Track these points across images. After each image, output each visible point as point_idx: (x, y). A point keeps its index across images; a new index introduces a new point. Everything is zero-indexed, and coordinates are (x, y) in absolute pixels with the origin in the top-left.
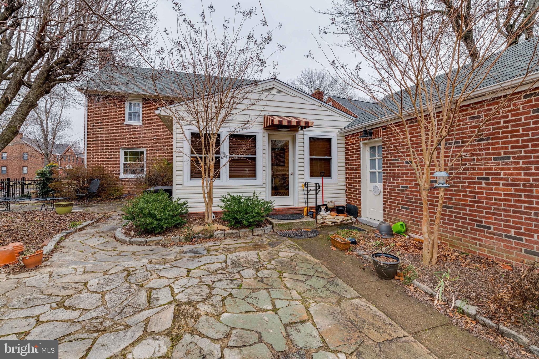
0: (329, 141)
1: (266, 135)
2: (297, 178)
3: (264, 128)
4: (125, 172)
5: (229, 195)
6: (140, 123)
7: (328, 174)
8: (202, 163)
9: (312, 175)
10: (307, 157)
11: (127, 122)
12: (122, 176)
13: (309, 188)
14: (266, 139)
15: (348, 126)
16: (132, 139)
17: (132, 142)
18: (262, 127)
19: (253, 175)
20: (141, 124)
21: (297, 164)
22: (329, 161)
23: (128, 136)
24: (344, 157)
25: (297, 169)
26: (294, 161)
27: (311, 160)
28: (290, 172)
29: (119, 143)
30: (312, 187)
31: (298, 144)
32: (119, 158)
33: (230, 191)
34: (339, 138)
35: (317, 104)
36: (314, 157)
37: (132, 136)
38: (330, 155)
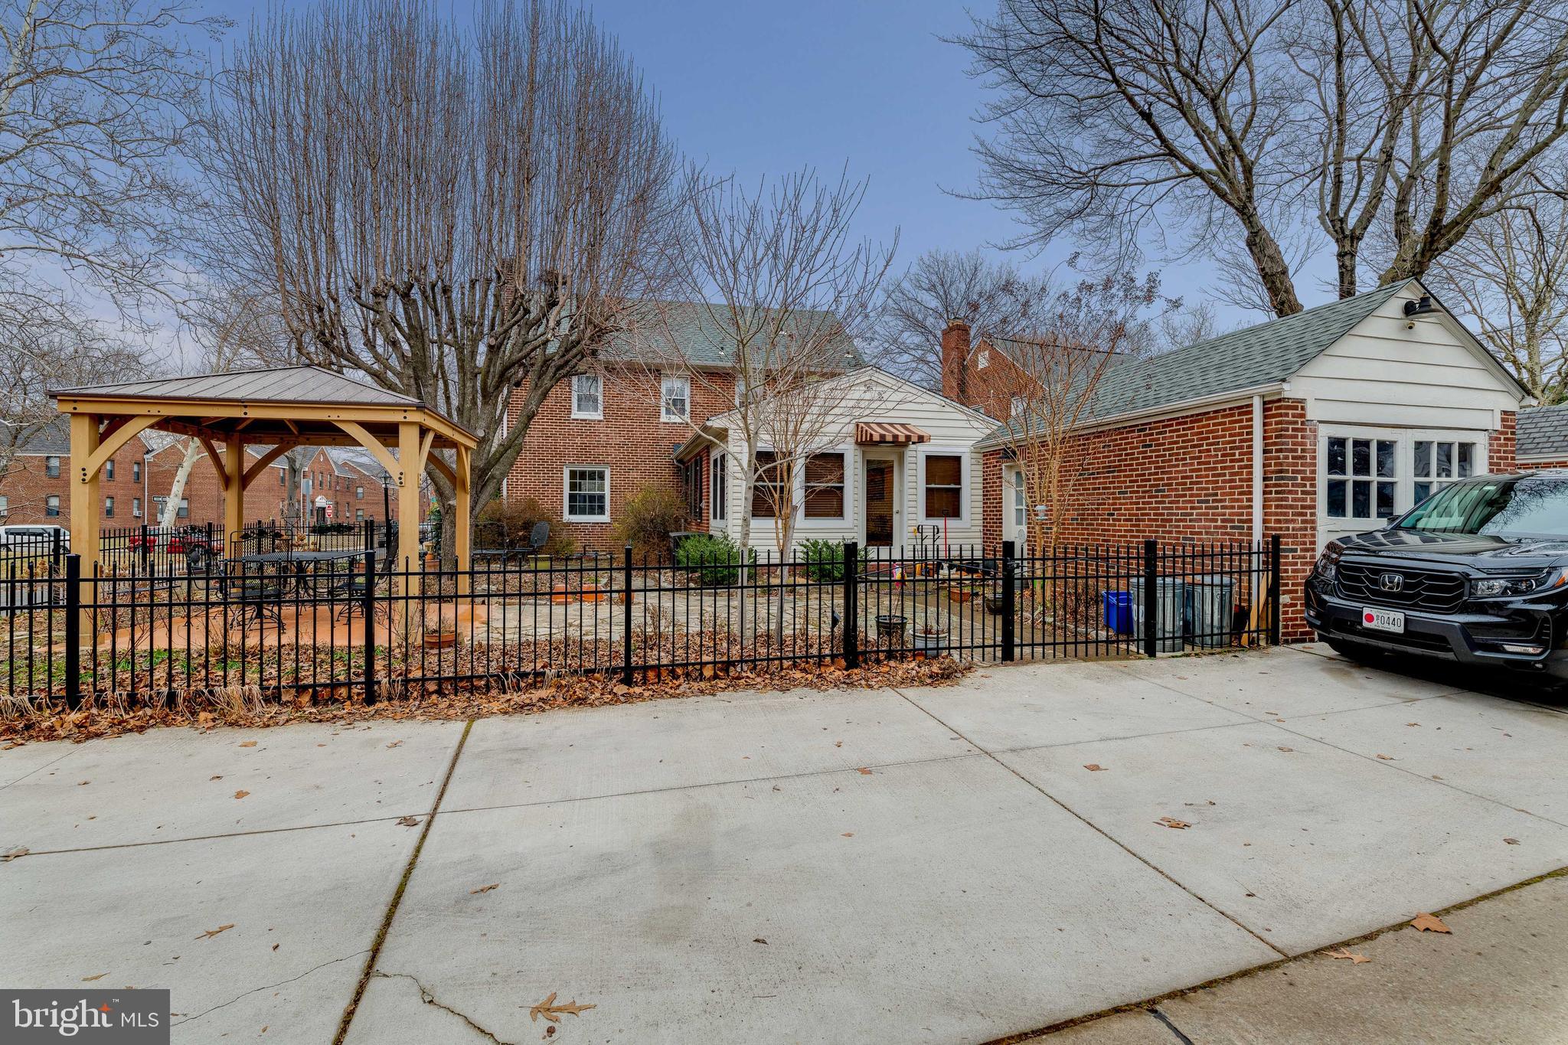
0: (957, 460)
1: (859, 453)
2: (905, 519)
3: (857, 443)
4: (572, 511)
5: (808, 540)
6: (598, 416)
7: (956, 513)
8: (777, 496)
9: (930, 513)
10: (922, 486)
11: (576, 415)
12: (567, 517)
13: (924, 535)
14: (859, 459)
15: (988, 437)
16: (584, 447)
17: (584, 451)
18: (852, 440)
19: (839, 513)
20: (602, 418)
21: (906, 498)
22: (957, 492)
23: (578, 440)
24: (981, 486)
25: (906, 504)
26: (901, 491)
27: (928, 490)
28: (895, 510)
29: (561, 455)
30: (928, 532)
31: (907, 466)
32: (562, 484)
33: (809, 536)
34: (974, 455)
35: (939, 402)
36: (933, 486)
37: (585, 441)
38: (960, 484)
